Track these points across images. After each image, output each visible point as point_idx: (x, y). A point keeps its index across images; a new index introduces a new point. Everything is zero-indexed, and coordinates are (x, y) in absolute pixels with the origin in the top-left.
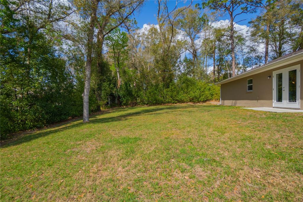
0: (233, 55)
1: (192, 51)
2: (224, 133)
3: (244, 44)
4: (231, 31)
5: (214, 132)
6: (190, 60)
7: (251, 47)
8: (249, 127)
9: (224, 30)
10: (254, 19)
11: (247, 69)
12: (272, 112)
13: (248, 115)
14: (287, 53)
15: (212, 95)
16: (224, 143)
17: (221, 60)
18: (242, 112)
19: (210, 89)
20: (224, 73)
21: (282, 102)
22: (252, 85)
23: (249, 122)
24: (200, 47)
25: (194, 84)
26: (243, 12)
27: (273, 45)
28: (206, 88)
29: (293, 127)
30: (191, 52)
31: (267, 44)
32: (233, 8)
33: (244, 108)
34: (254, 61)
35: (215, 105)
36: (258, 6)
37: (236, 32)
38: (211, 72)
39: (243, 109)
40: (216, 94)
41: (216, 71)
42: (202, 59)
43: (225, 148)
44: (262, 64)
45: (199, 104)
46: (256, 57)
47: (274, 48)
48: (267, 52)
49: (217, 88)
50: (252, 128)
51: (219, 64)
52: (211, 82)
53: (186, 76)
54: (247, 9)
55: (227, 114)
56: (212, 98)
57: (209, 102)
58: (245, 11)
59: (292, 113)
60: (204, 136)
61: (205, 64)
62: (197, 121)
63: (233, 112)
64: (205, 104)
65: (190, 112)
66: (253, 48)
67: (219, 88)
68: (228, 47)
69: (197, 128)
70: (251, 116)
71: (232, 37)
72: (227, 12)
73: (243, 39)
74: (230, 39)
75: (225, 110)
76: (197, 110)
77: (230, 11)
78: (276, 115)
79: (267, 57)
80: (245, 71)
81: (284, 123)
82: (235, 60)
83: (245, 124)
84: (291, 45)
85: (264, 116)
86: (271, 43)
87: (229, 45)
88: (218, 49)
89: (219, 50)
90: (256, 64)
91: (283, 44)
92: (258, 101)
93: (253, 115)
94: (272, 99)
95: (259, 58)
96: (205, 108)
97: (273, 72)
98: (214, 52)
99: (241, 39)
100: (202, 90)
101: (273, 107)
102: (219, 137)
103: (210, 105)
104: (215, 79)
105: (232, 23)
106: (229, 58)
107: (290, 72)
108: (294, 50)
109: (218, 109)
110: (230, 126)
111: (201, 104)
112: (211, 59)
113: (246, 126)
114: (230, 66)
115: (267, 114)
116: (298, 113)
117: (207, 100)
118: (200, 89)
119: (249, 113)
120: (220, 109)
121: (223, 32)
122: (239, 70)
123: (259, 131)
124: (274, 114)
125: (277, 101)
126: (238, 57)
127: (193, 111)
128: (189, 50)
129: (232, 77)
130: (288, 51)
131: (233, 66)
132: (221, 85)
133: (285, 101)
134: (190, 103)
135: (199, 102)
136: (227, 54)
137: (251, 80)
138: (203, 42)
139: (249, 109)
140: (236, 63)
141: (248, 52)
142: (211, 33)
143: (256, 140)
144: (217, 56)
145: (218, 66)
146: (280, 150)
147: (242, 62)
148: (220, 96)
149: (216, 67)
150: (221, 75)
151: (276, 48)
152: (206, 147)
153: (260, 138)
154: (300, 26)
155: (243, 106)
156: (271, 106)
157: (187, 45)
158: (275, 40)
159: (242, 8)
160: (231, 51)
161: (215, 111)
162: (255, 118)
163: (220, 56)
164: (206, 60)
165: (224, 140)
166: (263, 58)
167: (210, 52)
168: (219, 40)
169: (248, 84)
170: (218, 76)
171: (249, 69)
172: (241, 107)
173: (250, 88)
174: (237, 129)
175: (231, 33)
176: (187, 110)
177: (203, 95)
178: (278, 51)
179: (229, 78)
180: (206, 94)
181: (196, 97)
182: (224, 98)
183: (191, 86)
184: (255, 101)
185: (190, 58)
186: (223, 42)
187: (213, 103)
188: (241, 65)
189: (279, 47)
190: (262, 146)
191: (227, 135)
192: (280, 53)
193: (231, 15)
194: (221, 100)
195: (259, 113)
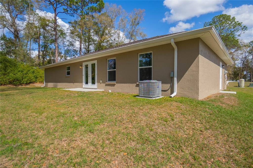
0: (56, 45)
1: (13, 30)
2: (42, 113)
3: (65, 38)
4: (55, 24)
5: (32, 114)
6: (10, 39)
7: (70, 42)
8: (64, 104)
9: (49, 21)
10: (73, 21)
11: (67, 58)
12: (82, 92)
13: (65, 95)
14: (92, 51)
15: (37, 78)
16: (41, 123)
17: (45, 47)
18: (62, 92)
19: (34, 71)
20: (48, 58)
21: (88, 84)
22: (70, 71)
23: (66, 100)
24: (23, 29)
25: (15, 65)
26: (64, 12)
27: (84, 44)
28: (29, 71)
29: (92, 101)
30: (11, 31)
31: (81, 43)
32: (57, 5)
33: (64, 89)
34: (73, 53)
35: (39, 87)
36: (75, 13)
37: (59, 26)
38: (36, 56)
39: (62, 90)
40: (41, 77)
41: (41, 56)
42: (26, 41)
43: (40, 128)
44: (77, 56)
45: (21, 86)
46: (74, 51)
47: (85, 46)
48: (81, 48)
49: (42, 72)
50: (67, 105)
51: (44, 50)
52: (36, 65)
53: (5, 55)
54: (67, 11)
55: (48, 95)
56: (36, 81)
57: (33, 85)
58: (66, 12)
59: (93, 92)
60: (20, 120)
61: (29, 47)
62: (14, 104)
63: (54, 93)
64: (28, 86)
65: (7, 95)
66: (71, 43)
67: (43, 72)
68: (53, 37)
69: (12, 112)
70: (67, 96)
71: (55, 29)
72: (51, 6)
73: (65, 34)
74: (54, 31)
75: (48, 91)
76: (18, 93)
77: (54, 7)
78: (84, 93)
79: (81, 52)
80: (66, 59)
81: (87, 99)
82: (57, 49)
83: (62, 102)
84: (94, 47)
85: (76, 95)
86: (83, 43)
87: (53, 36)
88: (42, 36)
89: (44, 37)
90: (74, 56)
91: (90, 45)
92: (74, 83)
93: (69, 94)
94: (82, 83)
95: (75, 51)
96: (27, 90)
97: (83, 63)
98: (38, 38)
99: (63, 33)
100: (25, 72)
101: (83, 88)
102: (36, 118)
103: (34, 86)
104: (40, 63)
105: (56, 18)
106: (53, 46)
107: (92, 64)
108: (95, 50)
109: (41, 91)
110: (49, 106)
111: (24, 86)
112: (36, 43)
113: (62, 104)
114: (53, 54)
115: (79, 93)
116: (96, 92)
117: (31, 82)
118: (22, 71)
119: (66, 93)
120: (42, 90)
121: (47, 23)
122: (61, 58)
123: (71, 107)
124: (83, 93)
125: (85, 84)
126: (60, 47)
127: (12, 94)
128: (8, 28)
129: (55, 63)
130: (92, 50)
131: (57, 54)
132: (45, 69)
133: (90, 84)
134: (10, 86)
135: (21, 84)
136: (51, 43)
137: (69, 67)
138: (26, 25)
139: (67, 90)
140: (58, 52)
141: (68, 45)
142: (35, 19)
143: (68, 115)
144: (41, 42)
145: (43, 51)
146: (83, 119)
147: (63, 52)
148: (44, 79)
149: (41, 53)
150: (45, 60)
151: (86, 47)
152: (19, 131)
153: (71, 113)
154: (98, 36)
155: (63, 88)
156: (82, 87)
157: (6, 22)
158: (85, 41)
159: (64, 9)
160: (55, 41)
161: (37, 93)
162: (70, 97)
163: (44, 43)
164: (30, 43)
165: (41, 120)
166: (78, 52)
167: (34, 37)
168: (44, 28)
169: (67, 70)
170: (43, 60)
171: (68, 58)
172: (62, 89)
173: (69, 73)
174: (55, 107)
175: (55, 25)
176: (3, 94)
177: (26, 77)
178: (87, 49)
179: (53, 64)
180: (29, 76)
181: (17, 80)
182: (47, 81)
183: (11, 67)
184: (72, 84)
185: (11, 38)
186: (48, 32)
187: (37, 85)
188: (62, 55)
189: (88, 46)
190: (72, 119)
191: (45, 114)
192: (88, 51)
193: (55, 10)
194: (45, 82)
195: (73, 93)
